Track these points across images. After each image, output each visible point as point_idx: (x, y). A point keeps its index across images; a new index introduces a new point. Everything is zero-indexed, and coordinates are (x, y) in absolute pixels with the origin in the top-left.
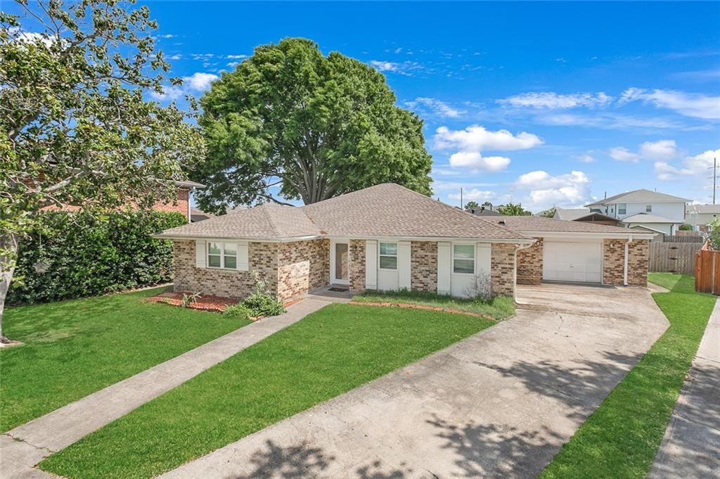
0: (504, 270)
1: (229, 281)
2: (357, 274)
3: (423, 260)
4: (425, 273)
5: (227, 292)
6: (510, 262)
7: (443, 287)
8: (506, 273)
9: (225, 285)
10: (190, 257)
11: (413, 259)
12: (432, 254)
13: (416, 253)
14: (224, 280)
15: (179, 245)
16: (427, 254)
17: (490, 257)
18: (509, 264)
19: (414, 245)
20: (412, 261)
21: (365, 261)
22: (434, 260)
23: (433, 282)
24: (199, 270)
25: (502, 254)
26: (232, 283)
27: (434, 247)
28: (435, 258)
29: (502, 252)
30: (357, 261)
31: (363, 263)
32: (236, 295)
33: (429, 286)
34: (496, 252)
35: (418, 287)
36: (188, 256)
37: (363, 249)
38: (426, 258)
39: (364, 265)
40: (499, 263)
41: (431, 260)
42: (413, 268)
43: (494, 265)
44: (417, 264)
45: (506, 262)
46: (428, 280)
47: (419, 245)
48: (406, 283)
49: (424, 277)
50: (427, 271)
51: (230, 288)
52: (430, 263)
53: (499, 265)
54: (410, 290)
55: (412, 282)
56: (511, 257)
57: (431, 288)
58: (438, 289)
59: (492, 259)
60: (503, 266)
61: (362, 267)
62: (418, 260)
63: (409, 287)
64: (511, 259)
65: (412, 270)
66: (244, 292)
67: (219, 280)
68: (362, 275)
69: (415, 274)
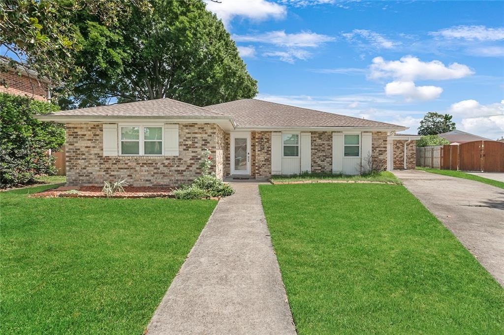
0: (381, 153)
1: (152, 168)
2: (264, 163)
3: (321, 147)
4: (322, 158)
5: (150, 180)
6: (384, 146)
7: (336, 168)
8: (382, 154)
9: (146, 173)
10: (93, 145)
11: (313, 147)
12: (328, 142)
13: (315, 142)
14: (146, 168)
15: (75, 130)
16: (324, 142)
17: (371, 143)
18: (384, 147)
19: (313, 136)
20: (312, 149)
21: (270, 151)
22: (329, 147)
23: (329, 164)
24: (108, 159)
25: (379, 141)
26: (156, 171)
27: (330, 138)
28: (330, 146)
29: (379, 139)
30: (263, 151)
31: (268, 152)
32: (162, 183)
33: (326, 168)
34: (375, 139)
35: (317, 170)
36: (89, 144)
37: (268, 140)
38: (323, 146)
39: (270, 154)
40: (377, 147)
41: (327, 147)
42: (313, 154)
43: (374, 149)
44: (316, 151)
45: (382, 146)
46: (325, 163)
47: (317, 135)
48: (307, 167)
49: (322, 161)
50: (324, 156)
51: (153, 176)
52: (326, 150)
53: (377, 149)
54: (310, 172)
55: (312, 166)
56: (385, 142)
57: (327, 169)
58: (333, 170)
59: (373, 144)
60: (380, 149)
61: (268, 156)
62: (317, 147)
63: (309, 170)
64: (385, 144)
65: (312, 156)
66: (173, 178)
67: (137, 168)
68: (267, 163)
69: (314, 160)
